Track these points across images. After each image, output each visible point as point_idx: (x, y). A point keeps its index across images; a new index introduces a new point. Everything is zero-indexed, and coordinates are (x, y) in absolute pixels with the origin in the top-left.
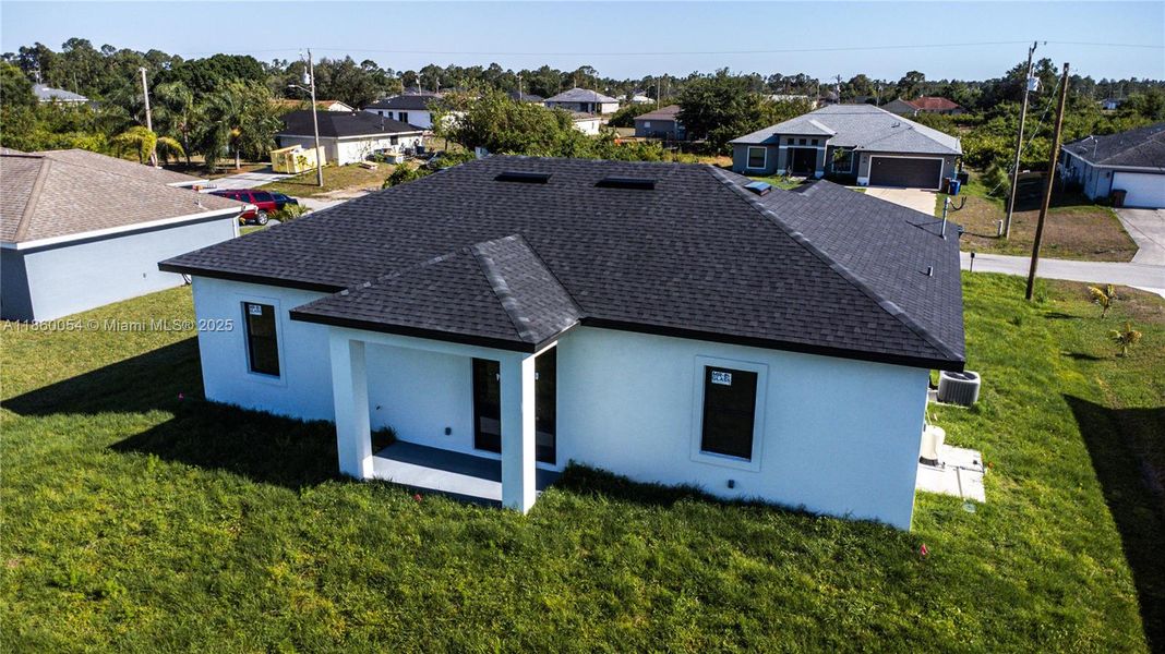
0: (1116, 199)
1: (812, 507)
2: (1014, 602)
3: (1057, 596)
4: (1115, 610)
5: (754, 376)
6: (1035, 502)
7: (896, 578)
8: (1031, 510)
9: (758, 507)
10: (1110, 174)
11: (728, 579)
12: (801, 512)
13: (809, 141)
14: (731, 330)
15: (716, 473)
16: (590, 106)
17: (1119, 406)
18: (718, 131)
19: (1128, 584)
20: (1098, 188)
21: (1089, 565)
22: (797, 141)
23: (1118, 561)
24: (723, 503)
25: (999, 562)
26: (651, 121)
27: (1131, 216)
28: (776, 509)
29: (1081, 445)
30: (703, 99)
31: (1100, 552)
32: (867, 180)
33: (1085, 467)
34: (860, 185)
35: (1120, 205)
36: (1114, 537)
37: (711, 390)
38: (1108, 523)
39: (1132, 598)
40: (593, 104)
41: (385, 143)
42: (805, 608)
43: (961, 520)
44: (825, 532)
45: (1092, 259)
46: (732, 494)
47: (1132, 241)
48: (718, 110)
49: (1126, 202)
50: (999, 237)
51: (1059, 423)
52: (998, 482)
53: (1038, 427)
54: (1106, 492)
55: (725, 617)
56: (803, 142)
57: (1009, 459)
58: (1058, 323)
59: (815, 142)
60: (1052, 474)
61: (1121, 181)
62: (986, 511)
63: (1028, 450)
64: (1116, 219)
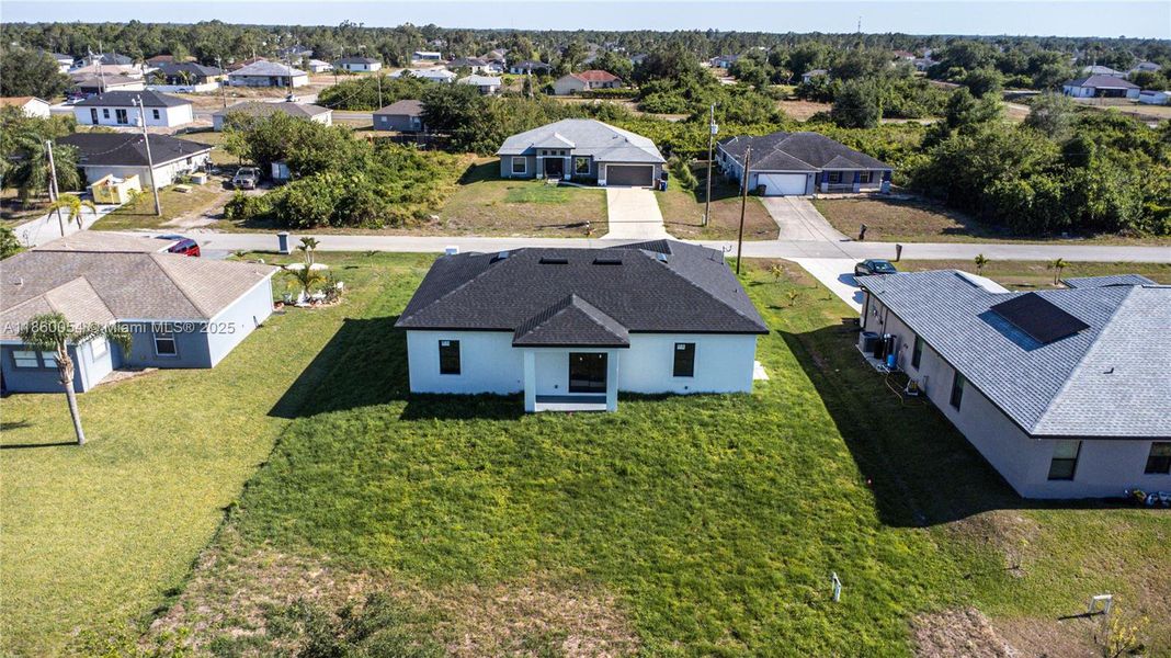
0: (760, 191)
1: (717, 391)
2: (790, 409)
3: (801, 405)
4: (818, 406)
5: (694, 344)
6: (784, 377)
7: (755, 408)
8: (784, 380)
9: (698, 395)
10: (756, 175)
11: (706, 419)
12: (713, 394)
13: (558, 152)
14: (688, 329)
15: (679, 385)
16: (280, 80)
17: (798, 332)
18: (460, 130)
19: (819, 398)
20: (749, 185)
21: (807, 394)
22: (549, 152)
23: (815, 392)
24: (686, 396)
25: (781, 398)
26: (387, 116)
27: (771, 203)
28: (706, 394)
29: (790, 352)
30: (443, 102)
31: (809, 390)
32: (605, 182)
33: (794, 361)
34: (600, 186)
35: (763, 196)
36: (811, 385)
37: (677, 352)
38: (808, 380)
39: (822, 402)
40: (283, 78)
41: (183, 165)
42: (733, 421)
43: (764, 387)
44: (725, 398)
45: (758, 239)
46: (687, 392)
47: (775, 224)
48: (457, 111)
49: (767, 193)
50: (702, 226)
51: (780, 345)
52: (770, 371)
53: (774, 347)
54: (804, 370)
55: (710, 429)
56: (554, 153)
57: (769, 362)
58: (757, 287)
59: (563, 153)
60: (785, 365)
61: (763, 179)
62: (771, 382)
63: (775, 358)
64: (763, 206)
